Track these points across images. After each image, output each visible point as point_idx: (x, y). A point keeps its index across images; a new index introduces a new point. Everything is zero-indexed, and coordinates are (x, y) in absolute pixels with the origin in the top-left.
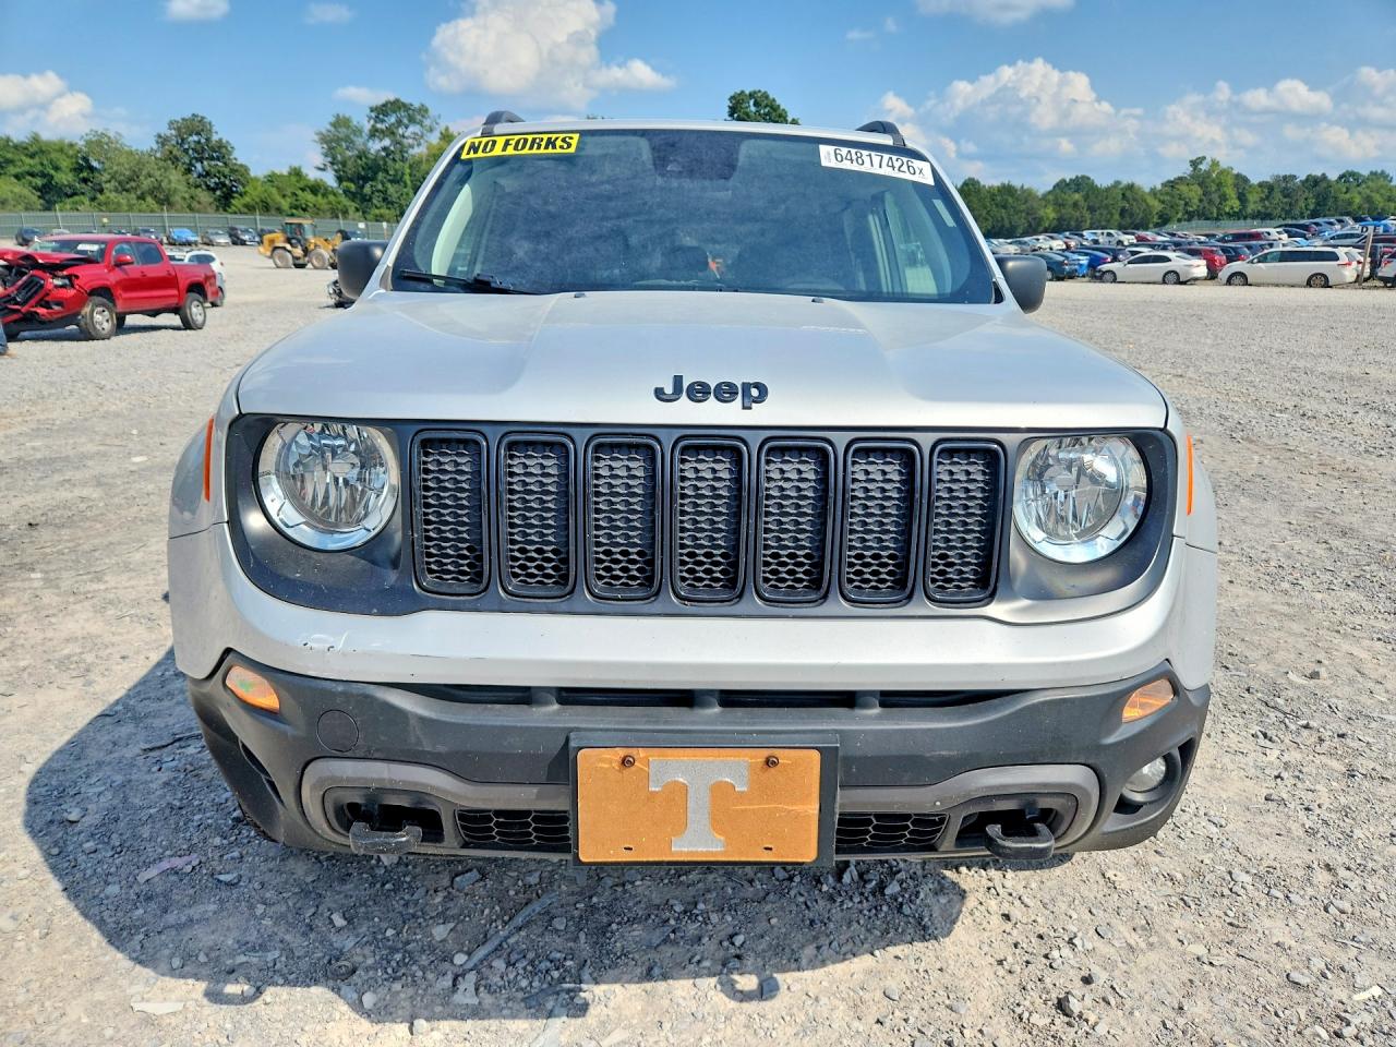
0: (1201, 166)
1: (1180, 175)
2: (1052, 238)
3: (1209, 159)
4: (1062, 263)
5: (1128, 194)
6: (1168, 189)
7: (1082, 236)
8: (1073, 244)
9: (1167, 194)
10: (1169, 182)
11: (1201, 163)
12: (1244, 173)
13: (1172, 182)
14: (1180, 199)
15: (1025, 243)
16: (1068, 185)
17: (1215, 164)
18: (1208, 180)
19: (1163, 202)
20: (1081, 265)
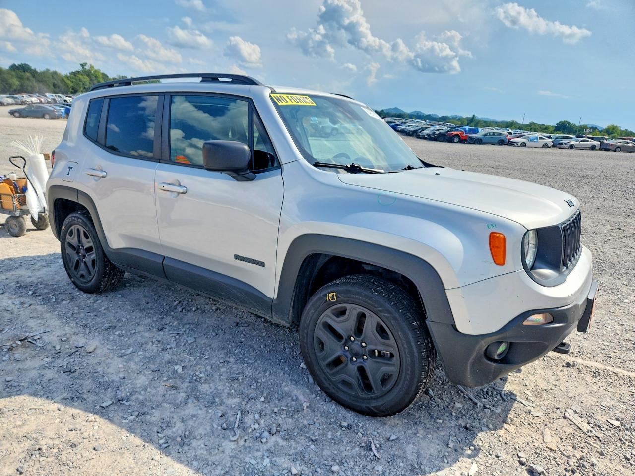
0: (85, 67)
1: (78, 70)
2: (30, 96)
3: (88, 64)
4: (53, 111)
5: (55, 76)
6: (72, 76)
7: (46, 96)
8: (42, 100)
9: (73, 78)
10: (73, 73)
11: (85, 66)
12: (105, 73)
13: (74, 73)
14: (80, 81)
15: (16, 98)
16: (17, 67)
17: (92, 67)
18: (90, 74)
19: (73, 82)
20: (62, 112)
